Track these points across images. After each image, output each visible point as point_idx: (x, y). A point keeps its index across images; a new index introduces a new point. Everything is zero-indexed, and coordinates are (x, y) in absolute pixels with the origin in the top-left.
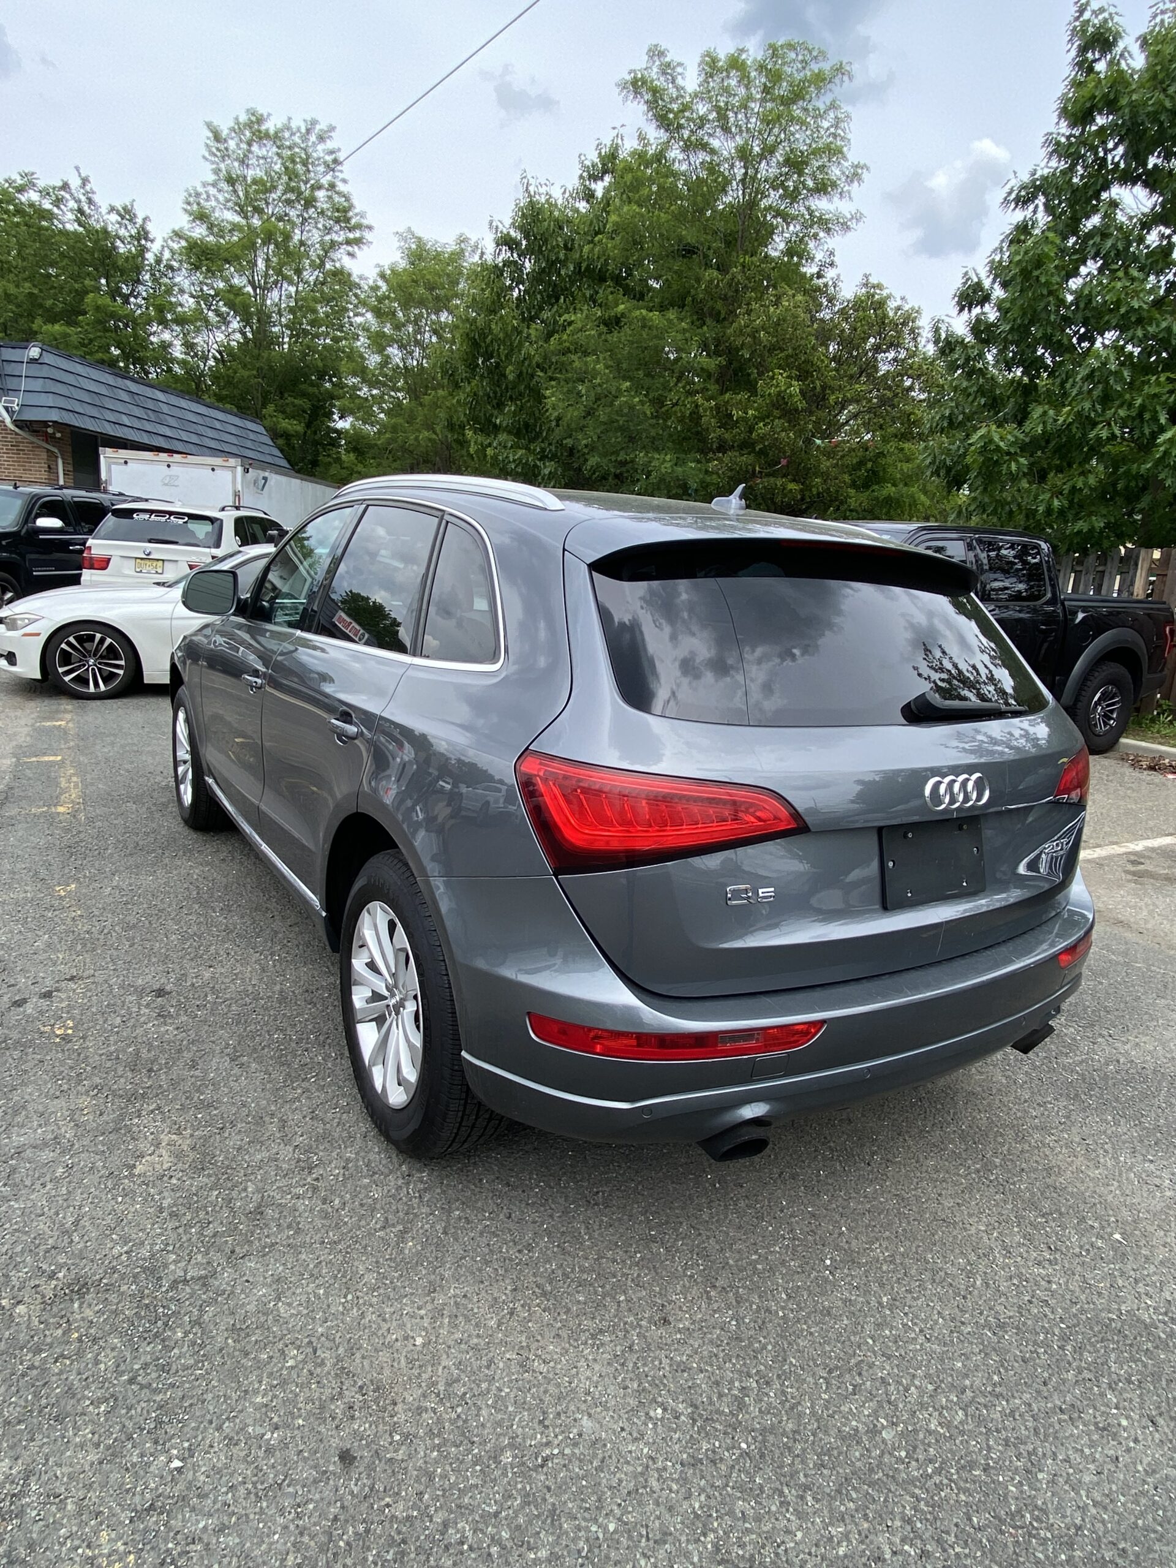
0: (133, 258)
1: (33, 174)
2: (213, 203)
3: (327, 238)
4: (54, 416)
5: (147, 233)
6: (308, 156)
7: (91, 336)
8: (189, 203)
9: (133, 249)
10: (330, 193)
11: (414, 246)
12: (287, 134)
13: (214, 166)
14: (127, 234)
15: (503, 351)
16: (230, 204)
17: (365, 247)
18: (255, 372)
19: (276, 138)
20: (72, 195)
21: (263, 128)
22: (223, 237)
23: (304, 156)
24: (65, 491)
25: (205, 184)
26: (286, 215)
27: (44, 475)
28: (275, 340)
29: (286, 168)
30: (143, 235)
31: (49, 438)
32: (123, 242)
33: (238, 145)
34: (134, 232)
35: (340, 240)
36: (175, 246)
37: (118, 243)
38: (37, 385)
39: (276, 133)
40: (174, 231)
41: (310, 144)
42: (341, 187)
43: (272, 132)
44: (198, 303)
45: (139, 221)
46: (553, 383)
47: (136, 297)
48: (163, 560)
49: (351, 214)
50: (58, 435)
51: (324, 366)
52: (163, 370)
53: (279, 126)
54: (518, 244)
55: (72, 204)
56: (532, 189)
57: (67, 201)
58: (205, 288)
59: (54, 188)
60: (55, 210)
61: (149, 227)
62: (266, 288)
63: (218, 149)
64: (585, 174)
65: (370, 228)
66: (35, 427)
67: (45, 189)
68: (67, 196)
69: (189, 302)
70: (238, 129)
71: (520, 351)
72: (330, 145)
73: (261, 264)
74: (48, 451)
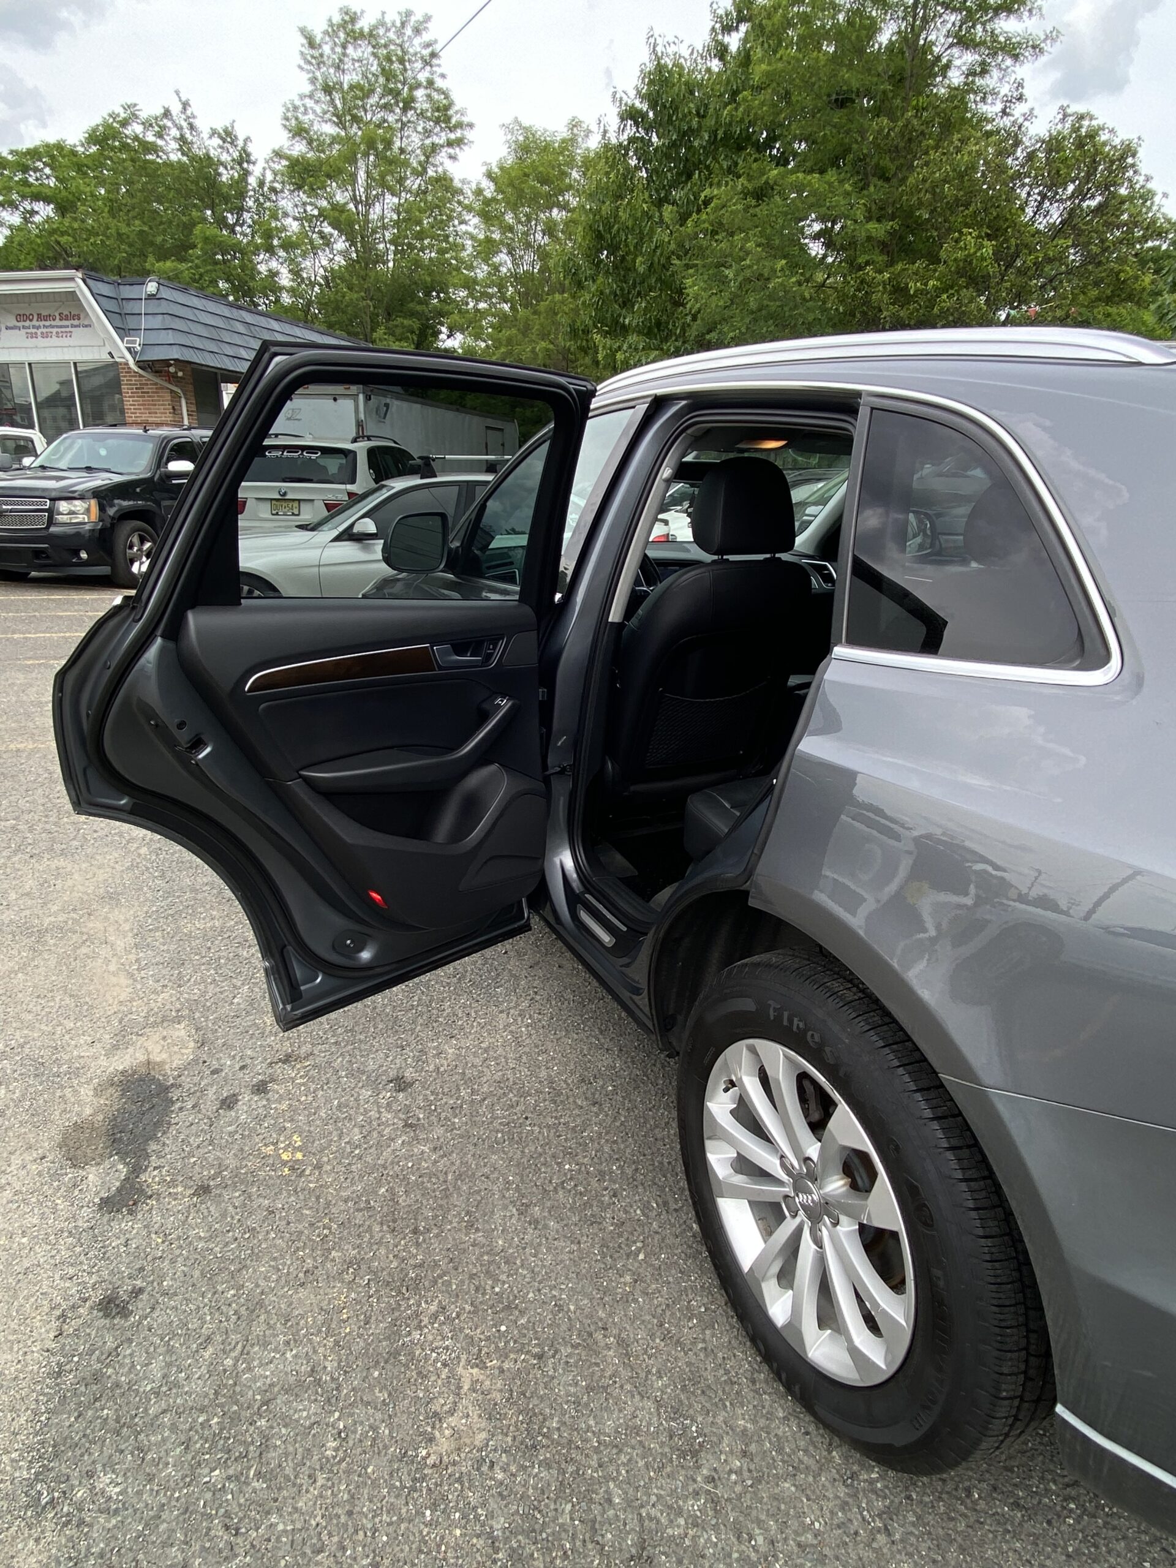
0: (237, 183)
1: (135, 105)
2: (311, 116)
3: (428, 142)
4: (175, 354)
5: (248, 155)
6: (404, 52)
7: (202, 270)
8: (287, 119)
9: (236, 175)
10: (428, 91)
11: (521, 138)
12: (381, 31)
13: (311, 75)
14: (229, 159)
15: (632, 240)
16: (328, 116)
17: (465, 148)
18: (363, 294)
19: (371, 36)
20: (173, 122)
21: (357, 26)
22: (323, 152)
23: (399, 53)
24: (193, 431)
25: (302, 97)
26: (385, 121)
27: (169, 418)
28: (381, 259)
29: (383, 70)
30: (244, 158)
31: (172, 378)
32: (226, 168)
33: (332, 49)
34: (236, 155)
35: (441, 142)
36: (277, 167)
37: (221, 170)
38: (157, 322)
39: (371, 31)
40: (274, 151)
41: (406, 38)
42: (439, 83)
43: (366, 30)
44: (302, 225)
45: (240, 143)
46: (691, 271)
47: (242, 226)
48: (299, 501)
49: (450, 112)
50: (180, 374)
51: (432, 281)
52: (271, 301)
53: (373, 22)
54: (644, 116)
55: (175, 132)
56: (659, 49)
57: (169, 128)
58: (309, 208)
59: (156, 119)
60: (160, 142)
61: (251, 148)
62: (369, 204)
63: (313, 57)
64: (718, 26)
65: (471, 126)
66: (158, 367)
67: (147, 120)
68: (169, 124)
69: (294, 226)
70: (332, 31)
71: (651, 238)
72: (426, 37)
73: (362, 175)
74: (172, 391)
